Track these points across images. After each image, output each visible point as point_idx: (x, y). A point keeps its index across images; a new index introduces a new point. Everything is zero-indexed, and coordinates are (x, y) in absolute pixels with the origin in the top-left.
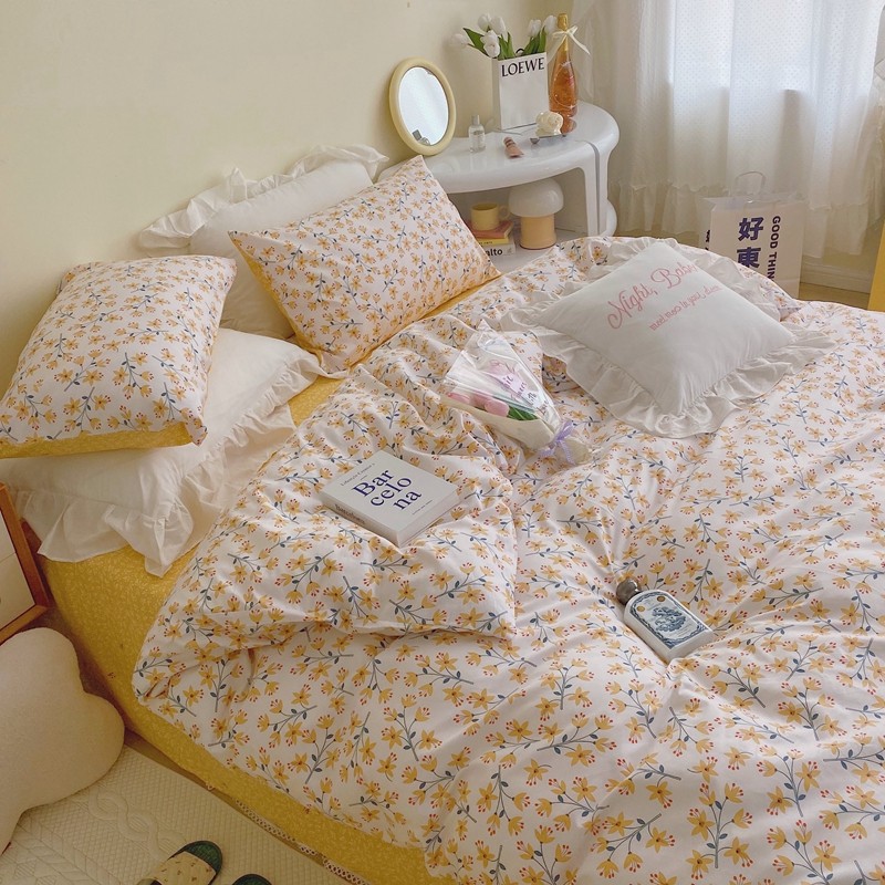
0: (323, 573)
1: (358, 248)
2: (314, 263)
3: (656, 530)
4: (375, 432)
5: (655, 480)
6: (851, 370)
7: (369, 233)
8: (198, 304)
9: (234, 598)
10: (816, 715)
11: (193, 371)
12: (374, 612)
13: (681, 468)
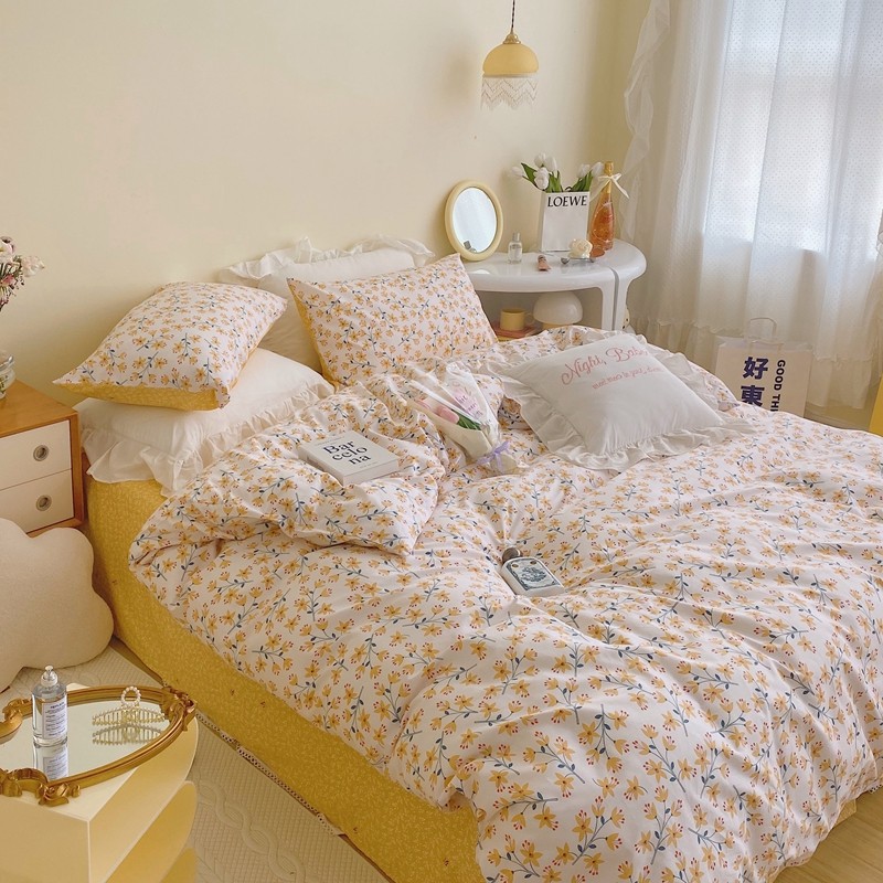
0: (283, 489)
1: (385, 307)
2: (348, 312)
3: (547, 522)
4: (352, 419)
5: (562, 492)
6: (760, 450)
7: (397, 299)
8: (249, 318)
9: (216, 496)
10: (613, 635)
11: (231, 358)
12: (312, 522)
13: (586, 490)
